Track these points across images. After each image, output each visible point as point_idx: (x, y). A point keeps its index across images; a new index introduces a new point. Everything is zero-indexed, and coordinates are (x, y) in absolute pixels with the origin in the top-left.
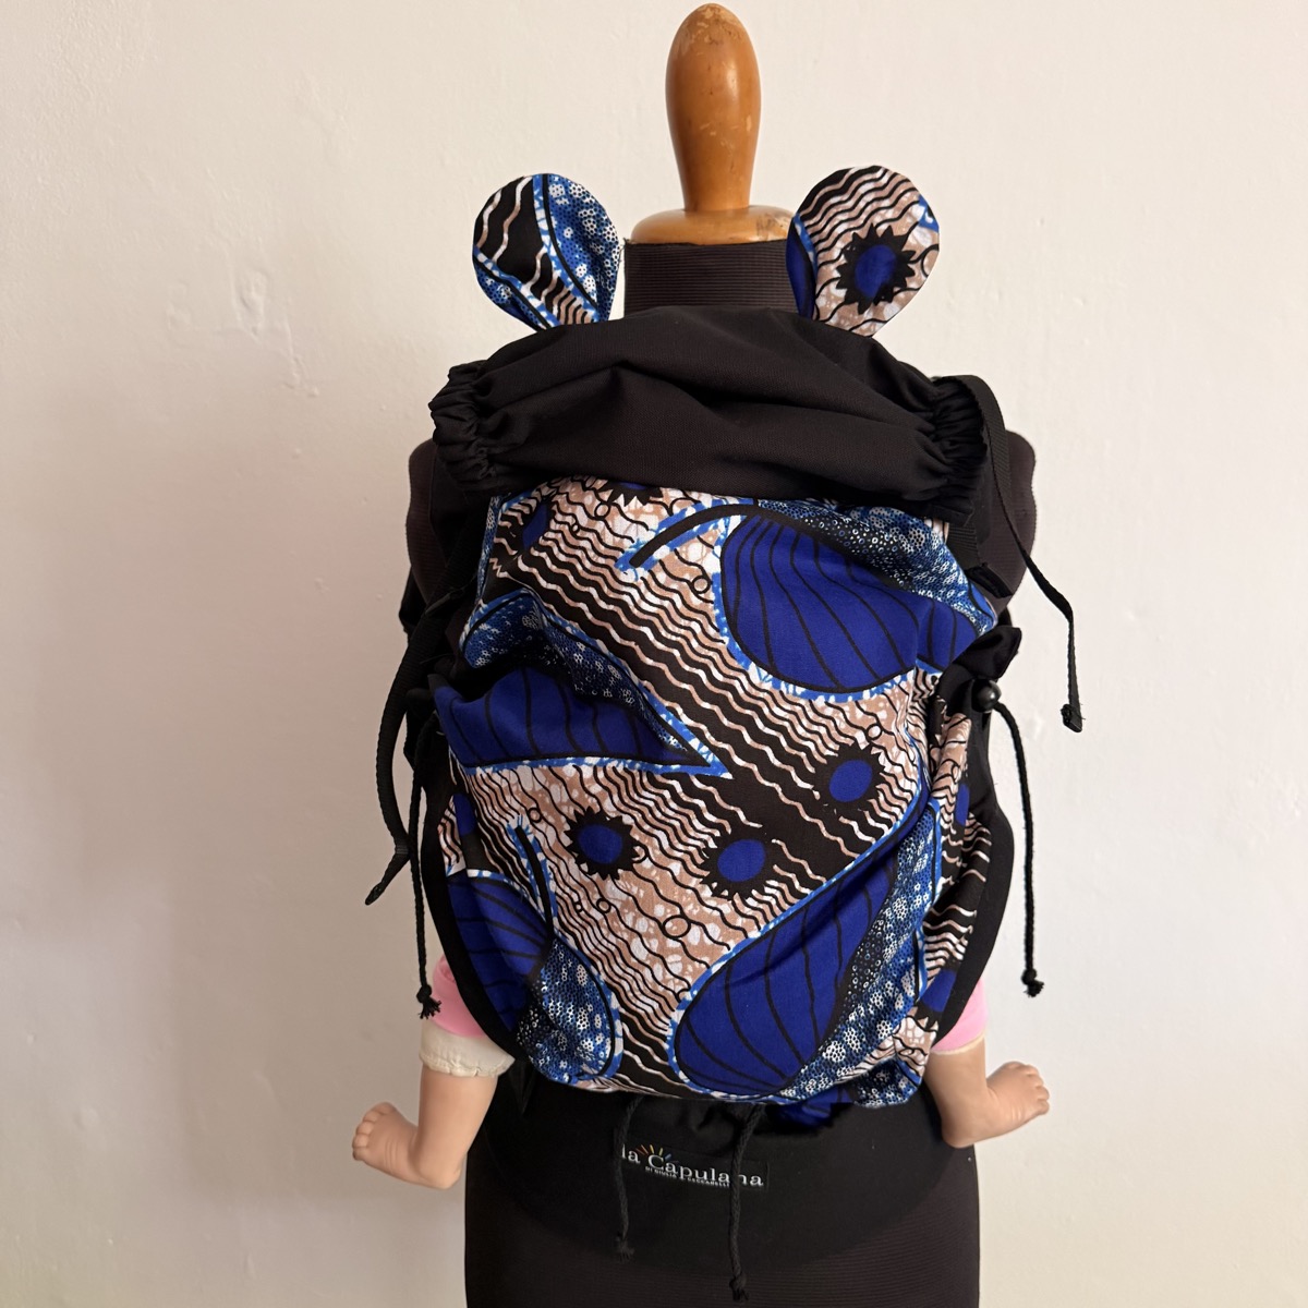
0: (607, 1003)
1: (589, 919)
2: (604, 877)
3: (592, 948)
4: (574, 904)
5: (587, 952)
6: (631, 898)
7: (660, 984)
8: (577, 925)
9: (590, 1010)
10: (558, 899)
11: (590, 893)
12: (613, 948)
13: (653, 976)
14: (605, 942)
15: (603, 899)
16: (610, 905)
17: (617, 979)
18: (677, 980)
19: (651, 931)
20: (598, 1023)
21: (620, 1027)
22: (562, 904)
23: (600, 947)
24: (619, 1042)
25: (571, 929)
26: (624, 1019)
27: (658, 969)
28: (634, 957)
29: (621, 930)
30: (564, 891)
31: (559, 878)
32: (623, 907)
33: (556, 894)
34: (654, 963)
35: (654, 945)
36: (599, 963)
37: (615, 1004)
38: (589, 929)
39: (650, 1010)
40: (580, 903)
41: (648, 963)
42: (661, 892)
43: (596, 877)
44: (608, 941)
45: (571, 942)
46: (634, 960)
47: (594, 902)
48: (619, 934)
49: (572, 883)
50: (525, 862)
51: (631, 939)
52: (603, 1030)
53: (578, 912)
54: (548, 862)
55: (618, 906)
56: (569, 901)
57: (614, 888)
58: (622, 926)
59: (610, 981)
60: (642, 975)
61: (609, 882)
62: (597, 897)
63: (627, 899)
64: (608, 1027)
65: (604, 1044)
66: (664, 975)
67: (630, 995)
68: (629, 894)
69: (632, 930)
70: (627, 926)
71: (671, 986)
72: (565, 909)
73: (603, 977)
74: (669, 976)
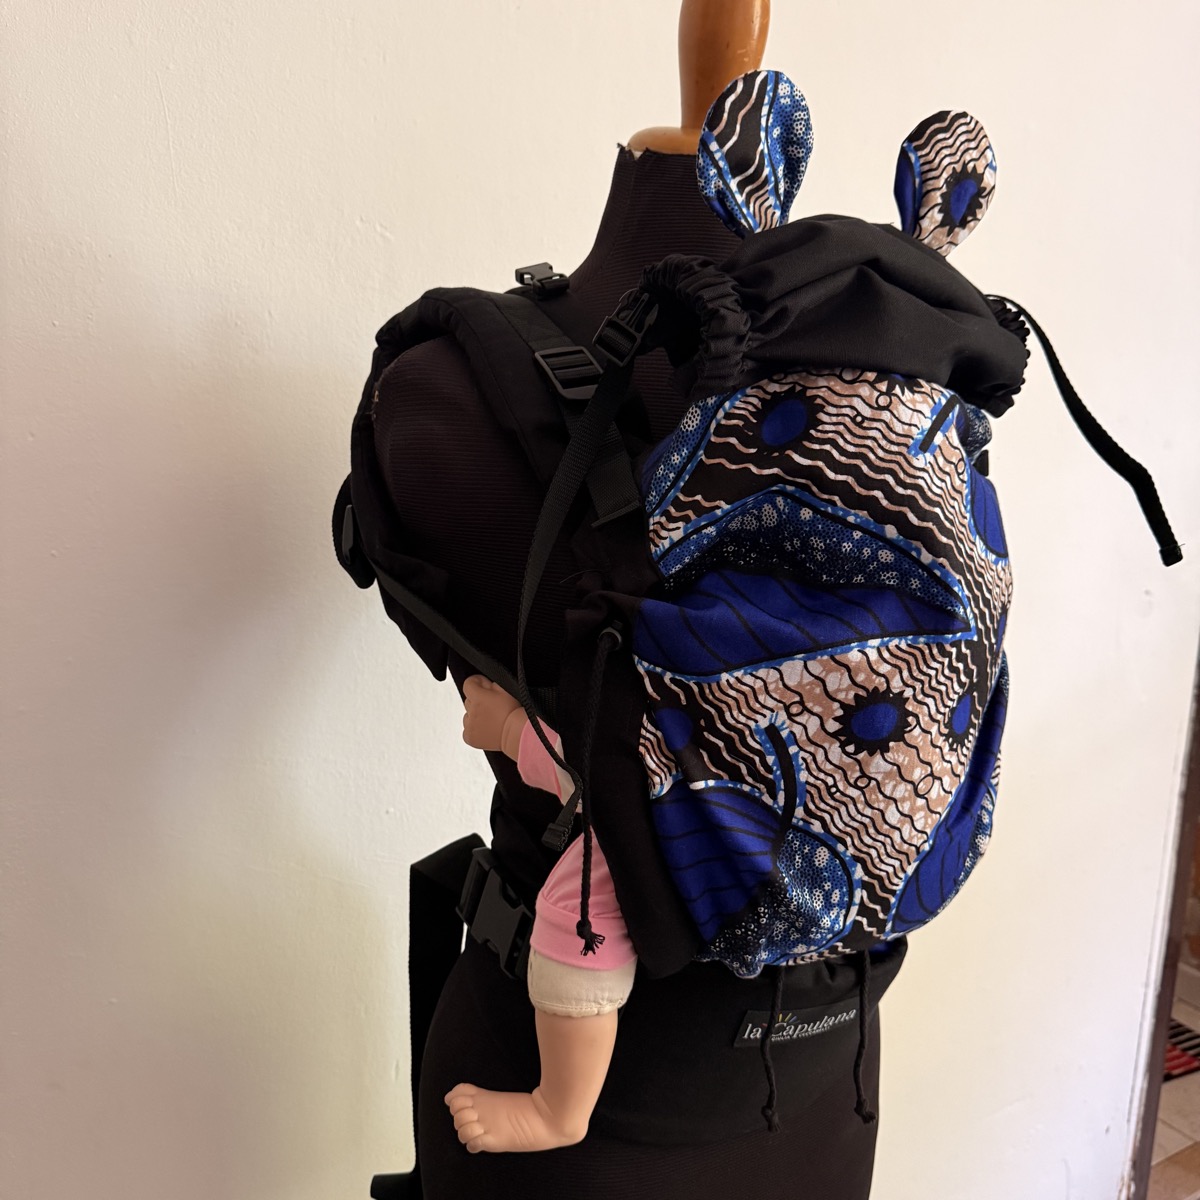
0: (849, 875)
1: (844, 799)
2: (871, 754)
3: (841, 825)
4: (828, 788)
5: (835, 831)
6: (895, 767)
7: (905, 842)
8: (828, 808)
9: (826, 888)
10: (808, 787)
11: (849, 773)
12: (867, 821)
13: (902, 838)
14: (859, 817)
15: (863, 775)
16: (870, 779)
17: (865, 849)
18: (920, 835)
19: (907, 795)
20: (836, 897)
21: (860, 894)
22: (813, 791)
23: (852, 823)
24: (854, 910)
25: (819, 813)
26: (865, 885)
27: (906, 829)
28: (887, 823)
29: (878, 801)
30: (817, 778)
31: (813, 766)
32: (884, 779)
33: (807, 783)
34: (903, 824)
35: (906, 808)
36: (848, 840)
37: (859, 873)
38: (843, 809)
39: (890, 870)
40: (835, 785)
41: (898, 826)
42: (921, 756)
43: (861, 756)
44: (863, 815)
45: (817, 827)
46: (886, 827)
47: (852, 781)
48: (876, 806)
49: (828, 767)
50: (770, 759)
51: (887, 808)
52: (840, 905)
53: (831, 795)
54: (802, 754)
55: (879, 778)
56: (822, 787)
57: (882, 762)
58: (881, 797)
59: (857, 854)
60: (891, 839)
61: (878, 757)
62: (858, 774)
63: (892, 769)
64: (846, 899)
65: (838, 916)
66: (910, 832)
67: (877, 861)
68: (894, 764)
69: (890, 798)
70: (885, 796)
71: (915, 842)
72: (816, 796)
73: (851, 851)
74: (914, 833)
